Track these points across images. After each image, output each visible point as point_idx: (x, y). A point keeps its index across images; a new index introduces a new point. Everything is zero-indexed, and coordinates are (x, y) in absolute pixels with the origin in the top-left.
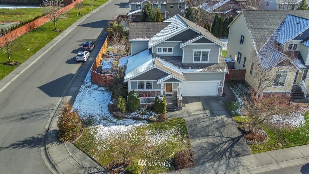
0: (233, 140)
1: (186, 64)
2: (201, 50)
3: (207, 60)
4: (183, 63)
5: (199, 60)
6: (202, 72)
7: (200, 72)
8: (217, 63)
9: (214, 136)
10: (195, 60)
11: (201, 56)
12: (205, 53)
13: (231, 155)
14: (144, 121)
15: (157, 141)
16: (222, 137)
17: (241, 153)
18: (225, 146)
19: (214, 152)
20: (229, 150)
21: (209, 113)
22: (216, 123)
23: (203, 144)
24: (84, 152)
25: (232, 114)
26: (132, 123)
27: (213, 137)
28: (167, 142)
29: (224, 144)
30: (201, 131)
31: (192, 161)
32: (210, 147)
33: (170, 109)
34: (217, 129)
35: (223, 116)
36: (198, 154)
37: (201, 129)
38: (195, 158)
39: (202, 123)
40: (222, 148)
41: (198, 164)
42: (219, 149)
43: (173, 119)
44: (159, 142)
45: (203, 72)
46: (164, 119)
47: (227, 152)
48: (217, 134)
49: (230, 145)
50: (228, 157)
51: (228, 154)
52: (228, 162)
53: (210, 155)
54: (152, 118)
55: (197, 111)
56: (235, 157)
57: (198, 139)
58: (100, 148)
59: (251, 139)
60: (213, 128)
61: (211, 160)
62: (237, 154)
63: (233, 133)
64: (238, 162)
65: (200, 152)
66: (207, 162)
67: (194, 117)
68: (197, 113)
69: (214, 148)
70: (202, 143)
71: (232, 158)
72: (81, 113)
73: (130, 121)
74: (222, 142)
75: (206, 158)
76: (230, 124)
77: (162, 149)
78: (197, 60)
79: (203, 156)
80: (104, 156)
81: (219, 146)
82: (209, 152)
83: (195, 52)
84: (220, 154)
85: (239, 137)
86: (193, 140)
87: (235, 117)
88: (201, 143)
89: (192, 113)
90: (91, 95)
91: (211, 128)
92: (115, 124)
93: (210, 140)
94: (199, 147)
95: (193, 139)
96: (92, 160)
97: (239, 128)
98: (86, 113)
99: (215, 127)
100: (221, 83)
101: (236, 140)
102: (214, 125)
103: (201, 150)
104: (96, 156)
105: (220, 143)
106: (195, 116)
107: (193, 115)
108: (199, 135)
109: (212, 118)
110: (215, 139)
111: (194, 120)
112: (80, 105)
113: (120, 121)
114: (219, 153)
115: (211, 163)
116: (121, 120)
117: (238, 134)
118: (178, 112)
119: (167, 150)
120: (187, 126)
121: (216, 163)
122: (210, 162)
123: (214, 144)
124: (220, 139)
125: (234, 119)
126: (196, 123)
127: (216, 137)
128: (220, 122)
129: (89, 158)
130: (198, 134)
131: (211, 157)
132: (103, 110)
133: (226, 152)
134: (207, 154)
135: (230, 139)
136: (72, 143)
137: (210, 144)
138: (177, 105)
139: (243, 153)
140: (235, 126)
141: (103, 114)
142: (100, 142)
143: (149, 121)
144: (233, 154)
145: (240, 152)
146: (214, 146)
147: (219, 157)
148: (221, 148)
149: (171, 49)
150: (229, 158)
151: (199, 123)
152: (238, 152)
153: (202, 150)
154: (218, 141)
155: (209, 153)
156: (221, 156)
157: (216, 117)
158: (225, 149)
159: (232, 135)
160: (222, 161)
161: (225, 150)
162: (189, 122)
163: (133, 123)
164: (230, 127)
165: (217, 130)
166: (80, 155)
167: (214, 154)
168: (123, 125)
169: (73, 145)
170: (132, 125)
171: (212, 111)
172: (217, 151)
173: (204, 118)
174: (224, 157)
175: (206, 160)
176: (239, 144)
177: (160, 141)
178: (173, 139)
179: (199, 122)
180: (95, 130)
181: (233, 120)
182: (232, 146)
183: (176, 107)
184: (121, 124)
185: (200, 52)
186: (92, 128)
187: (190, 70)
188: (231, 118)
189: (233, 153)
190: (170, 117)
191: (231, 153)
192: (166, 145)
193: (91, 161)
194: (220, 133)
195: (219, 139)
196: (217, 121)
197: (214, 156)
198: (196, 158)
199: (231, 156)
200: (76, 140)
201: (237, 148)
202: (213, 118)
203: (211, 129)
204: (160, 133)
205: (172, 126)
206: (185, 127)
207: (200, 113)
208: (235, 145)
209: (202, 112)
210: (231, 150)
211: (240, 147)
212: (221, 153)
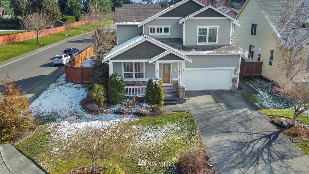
0: (267, 136)
1: (188, 46)
2: (208, 27)
3: (215, 41)
4: (184, 44)
5: (205, 41)
6: (210, 54)
7: (208, 54)
8: (228, 44)
9: (238, 132)
10: (199, 41)
11: (208, 35)
12: (213, 31)
13: (272, 156)
14: (132, 115)
15: (150, 140)
16: (251, 133)
17: (285, 154)
18: (259, 145)
19: (243, 153)
20: (266, 150)
21: (225, 106)
22: (238, 117)
23: (224, 142)
24: (28, 157)
25: (257, 107)
26: (112, 117)
27: (237, 133)
29: (256, 142)
30: (217, 126)
31: (209, 167)
32: (235, 147)
33: (168, 102)
34: (241, 123)
35: (245, 109)
36: (218, 156)
37: (217, 124)
38: (213, 163)
39: (217, 117)
40: (254, 147)
41: (221, 171)
42: (250, 149)
43: (174, 113)
45: (212, 54)
46: (161, 112)
47: (263, 153)
48: (242, 129)
49: (266, 143)
50: (268, 160)
51: (265, 156)
52: (269, 167)
53: (237, 158)
54: (144, 110)
55: (208, 104)
56: (279, 159)
57: (213, 136)
58: (57, 150)
59: (295, 135)
60: (234, 123)
61: (241, 165)
62: (280, 155)
63: (266, 129)
64: (287, 167)
65: (221, 153)
66: (235, 167)
67: (204, 110)
68: (207, 106)
69: (242, 148)
70: (222, 141)
71: (275, 161)
74: (252, 140)
75: (232, 162)
76: (258, 117)
78: (202, 42)
79: (226, 159)
80: (60, 162)
81: (249, 146)
82: (236, 154)
83: (200, 30)
84: (253, 156)
85: (277, 134)
86: (207, 138)
87: (262, 110)
88: (219, 142)
89: (200, 106)
90: (61, 91)
91: (230, 122)
92: (87, 120)
93: (234, 137)
94: (218, 147)
95: (207, 136)
96: (38, 169)
97: (272, 122)
99: (236, 121)
100: (236, 71)
101: (272, 137)
102: (235, 119)
103: (221, 150)
104: (48, 162)
105: (249, 141)
106: (206, 109)
107: (201, 108)
108: (215, 131)
109: (230, 111)
110: (240, 137)
111: (204, 114)
114: (252, 154)
115: (243, 170)
116: (97, 116)
117: (274, 129)
118: (180, 106)
119: (166, 151)
120: (195, 120)
121: (251, 169)
122: (240, 168)
123: (241, 142)
124: (248, 136)
125: (261, 112)
126: (207, 117)
127: (242, 133)
128: (243, 115)
129: (34, 166)
130: (213, 130)
131: (240, 160)
132: (73, 105)
133: (261, 154)
134: (232, 157)
135: (264, 136)
136: (13, 145)
137: (234, 142)
138: (178, 96)
139: (289, 154)
140: (265, 120)
141: (72, 109)
142: (59, 143)
143: (139, 114)
144: (275, 156)
145: (284, 153)
146: (242, 145)
147: (252, 161)
148: (253, 147)
149: (168, 29)
150: (270, 162)
151: (212, 117)
152: (281, 153)
153: (224, 150)
154: (246, 138)
155: (235, 155)
156: (255, 158)
157: (236, 110)
158: (259, 148)
159: (264, 131)
160: (259, 166)
161: (260, 151)
162: (198, 116)
163: (114, 118)
164: (259, 121)
165: (240, 125)
166: (20, 162)
167: (244, 157)
168: (99, 120)
169: (14, 148)
170: (112, 121)
171: (229, 104)
172: (247, 152)
173: (219, 111)
174: (260, 160)
175: (232, 165)
176: (279, 142)
177: (155, 140)
178: (176, 136)
179: (211, 115)
180: (56, 127)
181: (260, 113)
182: (269, 144)
183: (177, 99)
184: (96, 120)
185: (206, 30)
187: (194, 52)
188: (257, 111)
189: (273, 153)
190: (169, 110)
191: (270, 154)
192: (164, 145)
193: (36, 171)
194: (246, 128)
195: (247, 136)
196: (238, 115)
197: (245, 159)
198: (216, 163)
199: (271, 160)
200: (21, 141)
201: (277, 147)
202: (232, 111)
203: (231, 124)
204: (154, 129)
205: (172, 120)
206: (192, 121)
207: (212, 106)
208: (273, 143)
209: (215, 105)
210: (269, 150)
211: (282, 146)
212: (255, 154)
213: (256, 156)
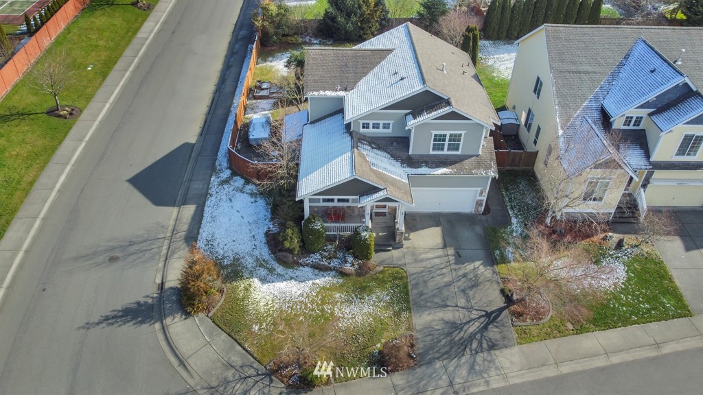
0: (488, 315)
1: (415, 155)
2: (448, 133)
3: (457, 150)
4: (410, 153)
5: (442, 149)
7: (443, 174)
8: (476, 154)
9: (457, 306)
10: (434, 149)
11: (447, 143)
12: (455, 138)
13: (481, 346)
14: (334, 272)
16: (469, 309)
17: (497, 343)
18: (473, 328)
19: (452, 340)
20: (478, 336)
21: (453, 255)
22: (464, 279)
23: (435, 323)
24: (229, 335)
25: (496, 258)
26: (310, 275)
27: (455, 308)
28: (371, 319)
29: (471, 324)
30: (434, 296)
31: (412, 357)
32: (446, 330)
33: (382, 247)
34: (463, 291)
35: (477, 263)
36: (424, 343)
37: (434, 292)
38: (418, 352)
39: (438, 278)
40: (467, 332)
41: (423, 362)
42: (461, 334)
43: (386, 269)
44: (359, 319)
45: (449, 174)
46: (369, 268)
47: (474, 341)
48: (462, 302)
49: (482, 325)
50: (475, 350)
51: (475, 345)
52: (472, 360)
53: (444, 346)
54: (348, 268)
55: (432, 249)
56: (488, 351)
57: (426, 313)
58: (257, 328)
59: (519, 315)
60: (456, 290)
61: (445, 356)
62: (491, 344)
63: (491, 301)
64: (490, 362)
65: (429, 338)
66: (438, 358)
67: (424, 264)
68: (430, 255)
69: (453, 332)
70: (434, 320)
71: (482, 352)
72: (217, 249)
73: (307, 271)
74: (468, 320)
75: (437, 352)
76: (489, 281)
77: (362, 334)
78: (438, 149)
79: (432, 348)
80: (264, 345)
81: (462, 328)
82: (444, 340)
83: (436, 135)
84: (462, 344)
85: (501, 310)
86: (418, 315)
87: (499, 266)
88: (431, 322)
89: (421, 254)
90: (232, 204)
91: (452, 289)
92: (281, 278)
93: (449, 315)
94: (428, 330)
95: (418, 313)
96: (244, 352)
97: (502, 291)
98: (226, 248)
99: (459, 288)
100: (481, 193)
101: (493, 315)
102: (459, 283)
103: (430, 335)
104: (252, 344)
105: (464, 321)
106: (427, 262)
107: (422, 261)
108: (429, 304)
109: (457, 267)
110: (457, 314)
111: (423, 272)
112: (214, 231)
113: (290, 272)
114: (461, 342)
115: (445, 362)
116: (291, 270)
117: (500, 302)
118: (395, 253)
119: (373, 334)
120: (409, 284)
121: (453, 361)
122: (443, 360)
123: (455, 323)
124: (467, 313)
125: (497, 270)
126: (426, 278)
127: (460, 309)
128: (471, 276)
129: (240, 348)
130: (427, 302)
131: (446, 349)
132: (257, 243)
133: (472, 341)
134: (439, 344)
135: (484, 313)
136: (207, 316)
137: (447, 322)
138: (394, 239)
139: (501, 343)
140: (495, 286)
141: (257, 253)
142: (257, 317)
143: (343, 274)
144: (485, 345)
145: (496, 341)
146: (455, 326)
147: (460, 350)
148: (465, 332)
149: (389, 124)
150: (477, 353)
151: (432, 277)
152: (494, 342)
153: (432, 335)
154: (462, 316)
155: (443, 342)
156: (462, 348)
157: (466, 264)
158: (472, 333)
159: (487, 306)
160: (464, 358)
161: (472, 337)
162: (414, 276)
163: (313, 277)
164: (487, 287)
165: (462, 295)
166: (223, 341)
167: (452, 344)
168: (296, 280)
169: (209, 320)
170: (311, 282)
171: (460, 251)
172: (457, 338)
173: (443, 266)
174: (468, 350)
175: (437, 355)
176: (498, 325)
177: (360, 317)
178: (384, 312)
179: (432, 275)
180: (246, 289)
181: (494, 272)
182: (485, 328)
183: (392, 243)
184: (292, 278)
185: (445, 136)
186: (241, 285)
187: (424, 170)
188: (491, 269)
189: (484, 342)
190: (380, 264)
191: (480, 343)
192: (370, 325)
193: (243, 354)
194: (468, 300)
195: (464, 314)
196: (465, 275)
197: (452, 348)
198: (421, 351)
199: (480, 349)
200: (214, 310)
201: (493, 333)
202: (459, 266)
203: (452, 292)
204: (360, 299)
205: (381, 283)
206: (406, 287)
207: (436, 254)
208: (490, 326)
209: (440, 252)
210: (482, 336)
211: (499, 330)
212: (464, 341)
213: (464, 344)
